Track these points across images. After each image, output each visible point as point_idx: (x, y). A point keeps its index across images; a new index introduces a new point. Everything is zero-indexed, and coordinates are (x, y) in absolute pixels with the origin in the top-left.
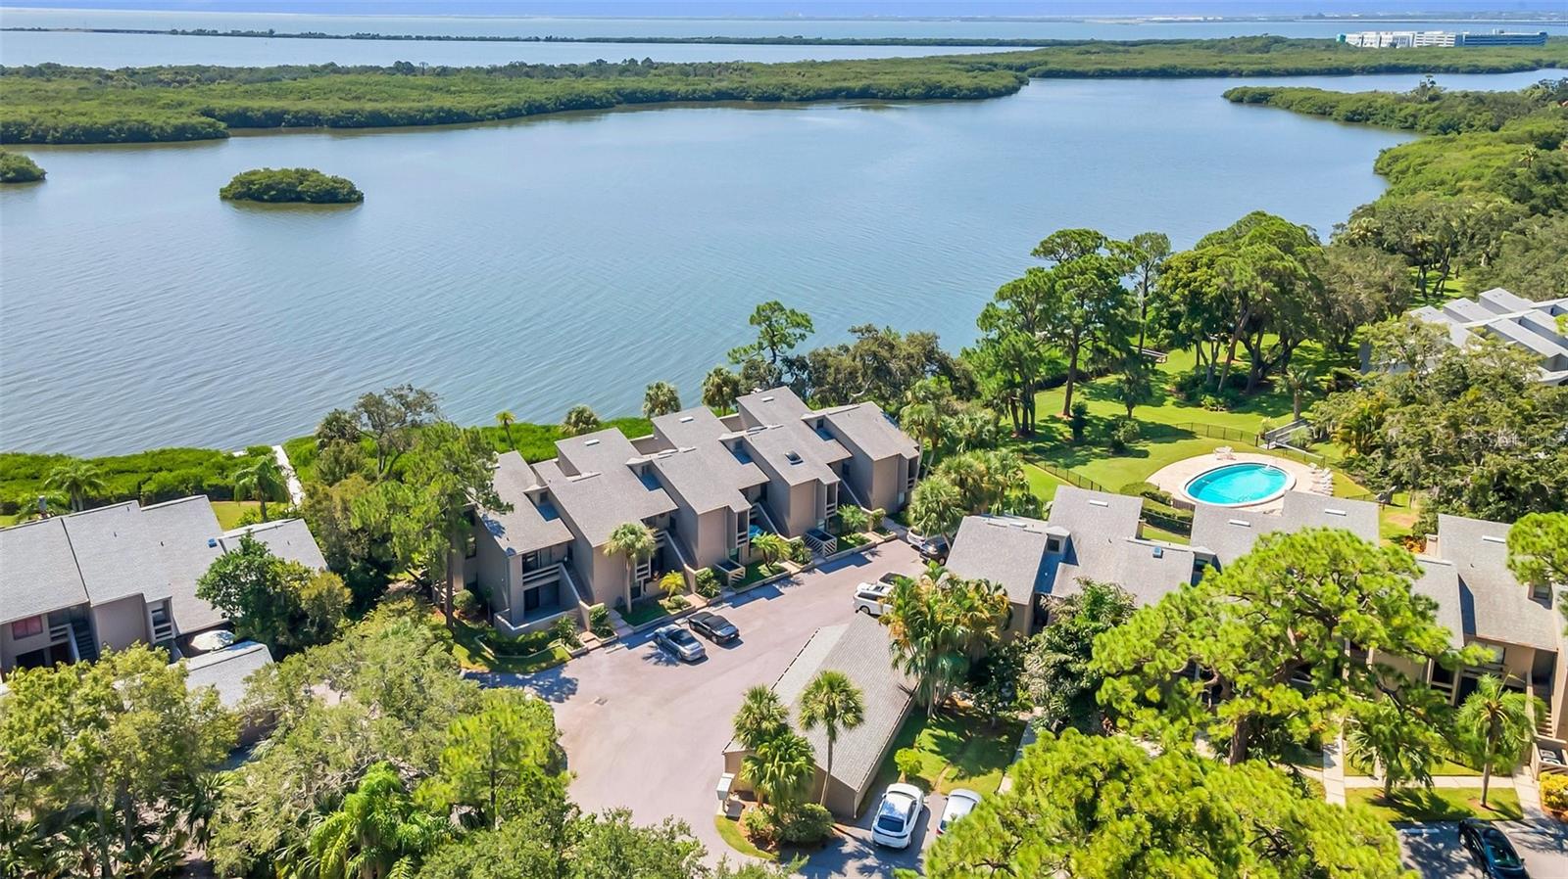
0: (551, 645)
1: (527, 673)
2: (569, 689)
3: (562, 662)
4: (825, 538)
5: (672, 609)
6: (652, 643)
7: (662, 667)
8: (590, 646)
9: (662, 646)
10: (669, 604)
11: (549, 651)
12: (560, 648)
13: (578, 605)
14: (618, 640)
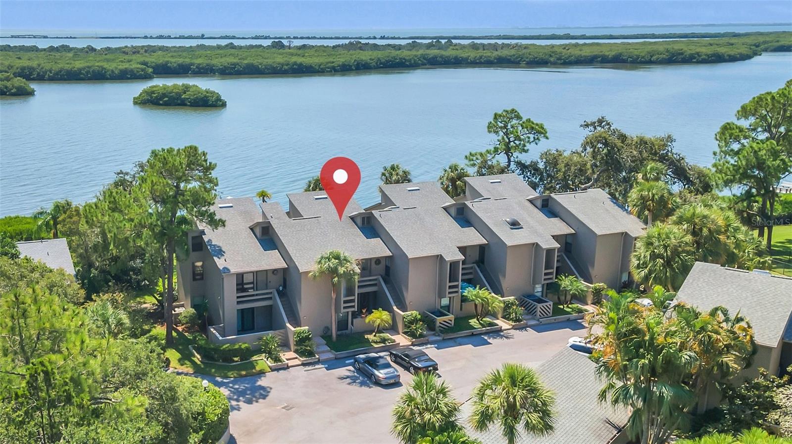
0: (255, 358)
1: (227, 377)
2: (261, 394)
3: (262, 373)
4: (540, 301)
5: (376, 343)
6: (351, 368)
7: (355, 388)
8: (290, 363)
9: (359, 370)
10: (374, 338)
11: (251, 362)
12: (262, 362)
13: (285, 327)
14: (319, 362)
